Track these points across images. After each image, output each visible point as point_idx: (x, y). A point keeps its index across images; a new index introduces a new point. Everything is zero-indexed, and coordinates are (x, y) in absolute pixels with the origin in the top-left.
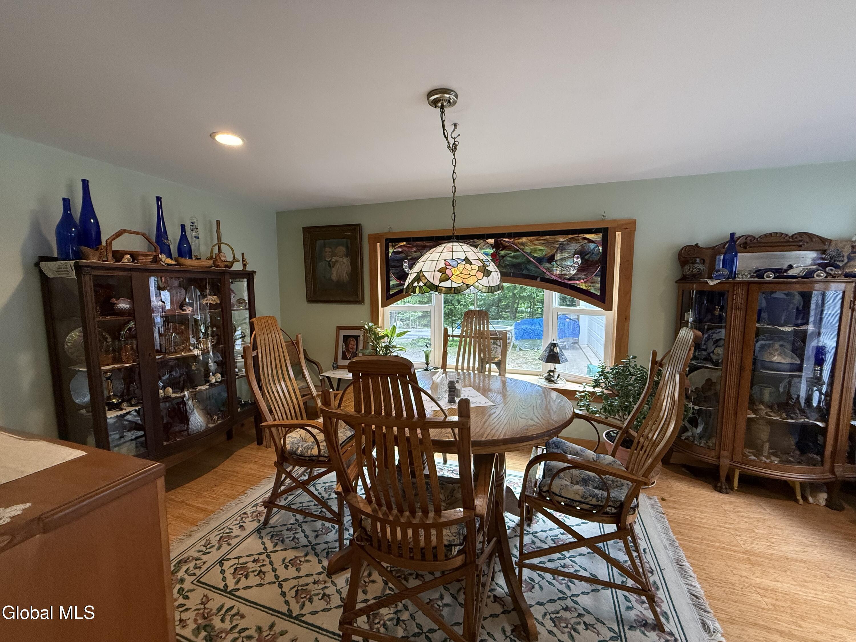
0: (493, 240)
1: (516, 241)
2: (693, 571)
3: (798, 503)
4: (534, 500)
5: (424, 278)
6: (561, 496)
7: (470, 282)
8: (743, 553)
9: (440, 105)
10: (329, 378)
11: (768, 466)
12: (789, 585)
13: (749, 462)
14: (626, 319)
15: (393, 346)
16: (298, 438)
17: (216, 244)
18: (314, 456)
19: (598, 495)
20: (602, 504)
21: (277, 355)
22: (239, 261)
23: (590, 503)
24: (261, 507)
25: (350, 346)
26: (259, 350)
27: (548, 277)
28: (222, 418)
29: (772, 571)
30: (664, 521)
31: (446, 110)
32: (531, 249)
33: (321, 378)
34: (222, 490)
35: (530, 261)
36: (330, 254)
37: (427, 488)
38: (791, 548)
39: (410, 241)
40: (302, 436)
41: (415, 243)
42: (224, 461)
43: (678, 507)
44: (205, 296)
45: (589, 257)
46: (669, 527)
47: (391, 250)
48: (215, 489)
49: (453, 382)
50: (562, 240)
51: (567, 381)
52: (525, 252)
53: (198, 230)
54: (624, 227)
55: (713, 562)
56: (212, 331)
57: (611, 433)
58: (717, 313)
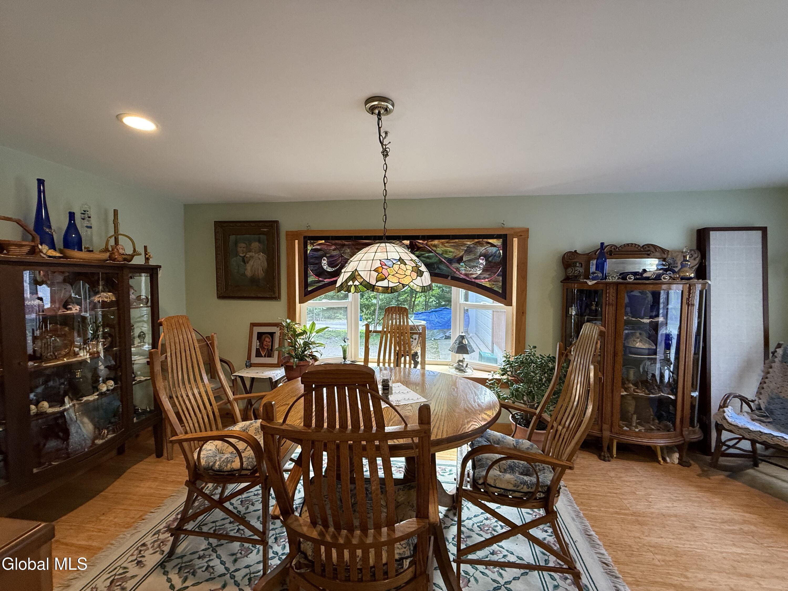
0: (409, 241)
1: (429, 243)
2: (599, 539)
3: (660, 464)
4: (470, 493)
5: (359, 277)
6: (495, 487)
7: (406, 281)
8: (632, 515)
9: (377, 111)
10: (241, 378)
11: (638, 435)
12: (669, 540)
13: (624, 433)
14: (523, 313)
15: (312, 342)
16: (214, 450)
17: (112, 236)
18: (235, 470)
19: (527, 482)
20: (532, 490)
21: (189, 358)
22: (140, 254)
23: (522, 491)
24: (164, 533)
25: (265, 343)
26: (169, 354)
27: (458, 276)
28: (114, 432)
29: (656, 528)
30: (568, 494)
31: (383, 118)
32: (443, 251)
33: (233, 378)
34: (111, 518)
35: (442, 261)
36: (244, 249)
37: (367, 494)
38: (664, 505)
39: (329, 239)
40: (218, 447)
41: (333, 242)
42: (114, 482)
43: (575, 478)
44: (97, 293)
45: (492, 259)
46: (572, 499)
47: (309, 248)
48: (102, 518)
49: (387, 380)
50: (469, 243)
51: (474, 369)
52: (437, 253)
53: (92, 219)
54: (519, 234)
55: (612, 527)
56: (103, 331)
57: (516, 415)
58: (594, 308)
